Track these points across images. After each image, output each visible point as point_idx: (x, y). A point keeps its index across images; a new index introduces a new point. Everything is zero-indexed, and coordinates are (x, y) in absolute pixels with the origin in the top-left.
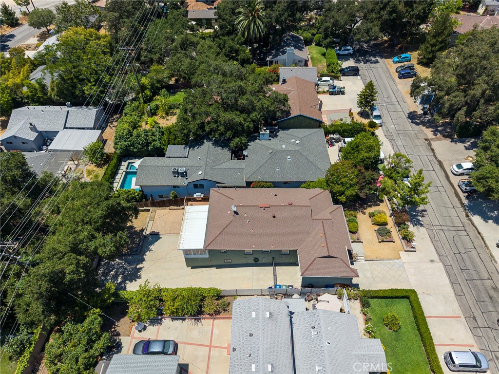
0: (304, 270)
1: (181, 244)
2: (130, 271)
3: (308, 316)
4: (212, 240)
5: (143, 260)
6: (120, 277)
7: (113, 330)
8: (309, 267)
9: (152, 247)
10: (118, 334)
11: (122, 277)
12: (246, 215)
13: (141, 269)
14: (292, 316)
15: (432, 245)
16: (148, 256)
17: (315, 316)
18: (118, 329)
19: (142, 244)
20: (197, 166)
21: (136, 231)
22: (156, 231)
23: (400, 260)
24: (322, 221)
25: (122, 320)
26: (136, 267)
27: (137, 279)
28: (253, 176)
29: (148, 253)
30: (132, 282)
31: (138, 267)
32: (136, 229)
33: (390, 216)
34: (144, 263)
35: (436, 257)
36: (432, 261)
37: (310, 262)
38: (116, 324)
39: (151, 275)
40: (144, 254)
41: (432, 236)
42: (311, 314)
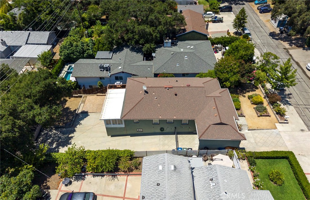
0: (201, 134)
1: (103, 115)
2: (64, 139)
3: (206, 170)
4: (127, 112)
5: (74, 131)
6: (55, 144)
7: (44, 184)
8: (205, 132)
9: (82, 122)
10: (48, 188)
11: (56, 144)
12: (154, 94)
13: (72, 137)
14: (193, 171)
15: (301, 119)
16: (78, 128)
17: (213, 170)
18: (48, 184)
19: (75, 120)
20: (118, 64)
21: (71, 111)
22: (85, 111)
23: (276, 129)
24: (214, 99)
25: (53, 176)
26: (68, 136)
27: (68, 145)
28: (159, 69)
29: (78, 126)
30: (64, 147)
31: (70, 136)
32: (71, 110)
33: (265, 98)
34: (74, 133)
35: (305, 128)
36: (302, 130)
37: (206, 128)
38: (48, 180)
39: (79, 142)
40: (76, 127)
41: (299, 112)
42: (209, 169)
